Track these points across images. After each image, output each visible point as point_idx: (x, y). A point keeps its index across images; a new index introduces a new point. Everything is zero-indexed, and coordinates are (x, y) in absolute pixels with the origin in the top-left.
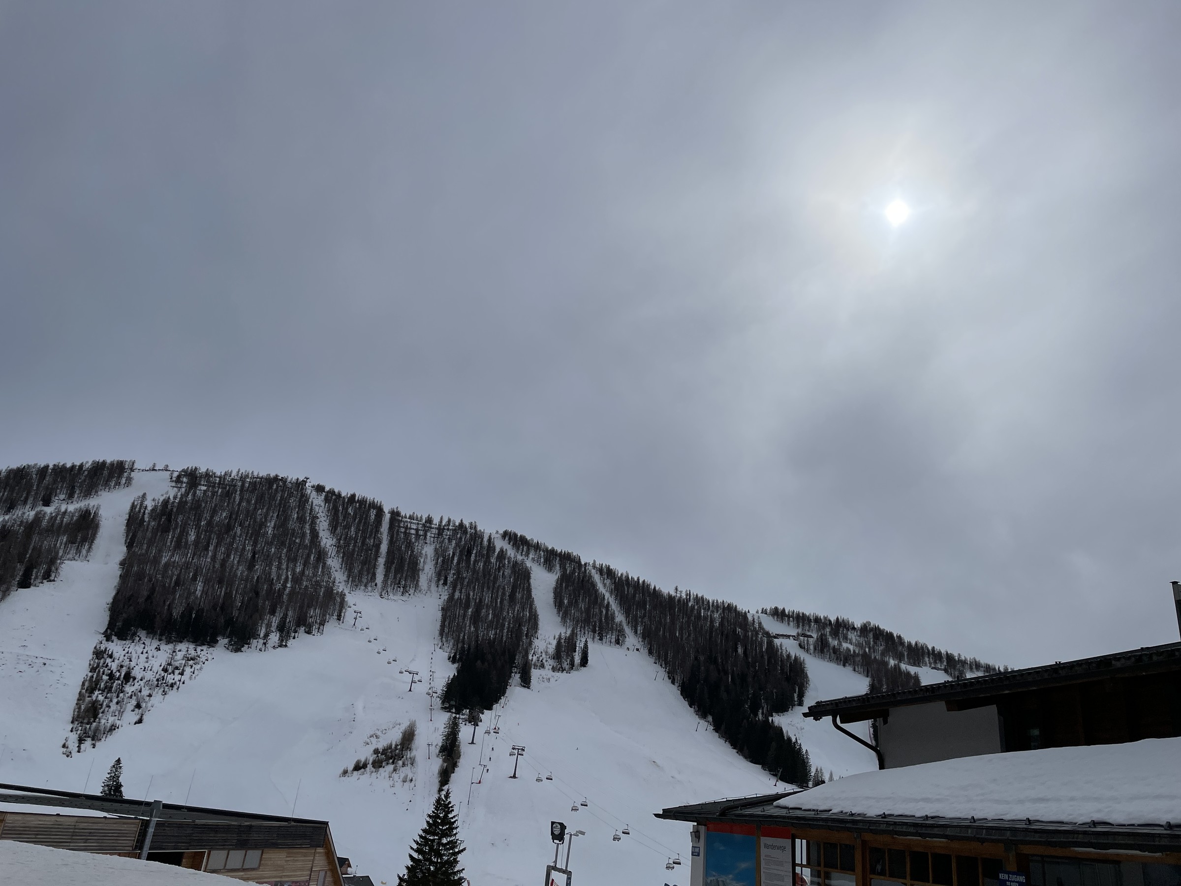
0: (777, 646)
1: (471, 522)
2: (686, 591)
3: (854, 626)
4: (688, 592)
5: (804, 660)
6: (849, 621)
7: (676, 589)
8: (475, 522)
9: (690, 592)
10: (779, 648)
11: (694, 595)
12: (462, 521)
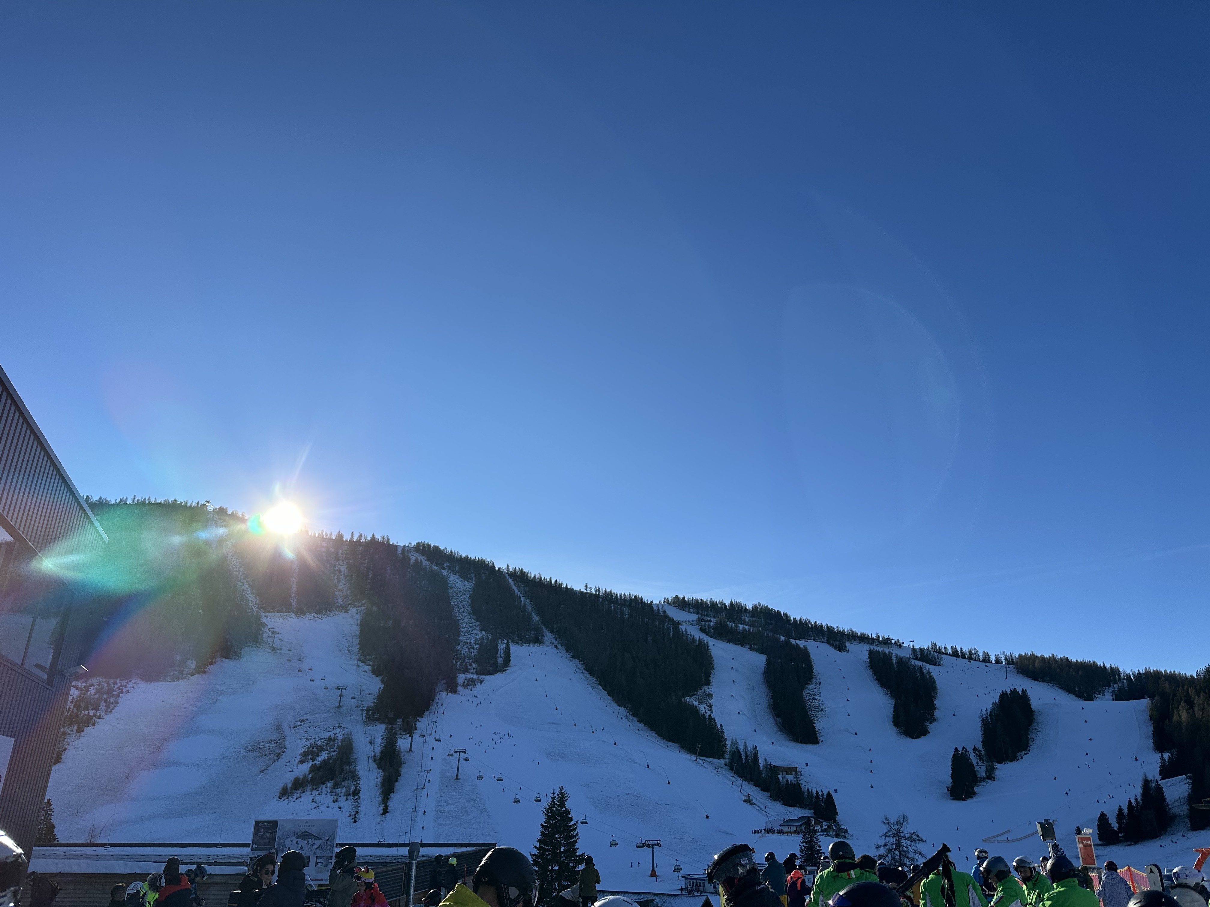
0: (682, 631)
1: (383, 536)
2: (596, 587)
3: (746, 608)
4: (597, 588)
5: (707, 642)
6: (741, 604)
7: (586, 586)
8: (387, 536)
9: (599, 588)
10: (684, 633)
11: (603, 591)
12: (373, 535)
